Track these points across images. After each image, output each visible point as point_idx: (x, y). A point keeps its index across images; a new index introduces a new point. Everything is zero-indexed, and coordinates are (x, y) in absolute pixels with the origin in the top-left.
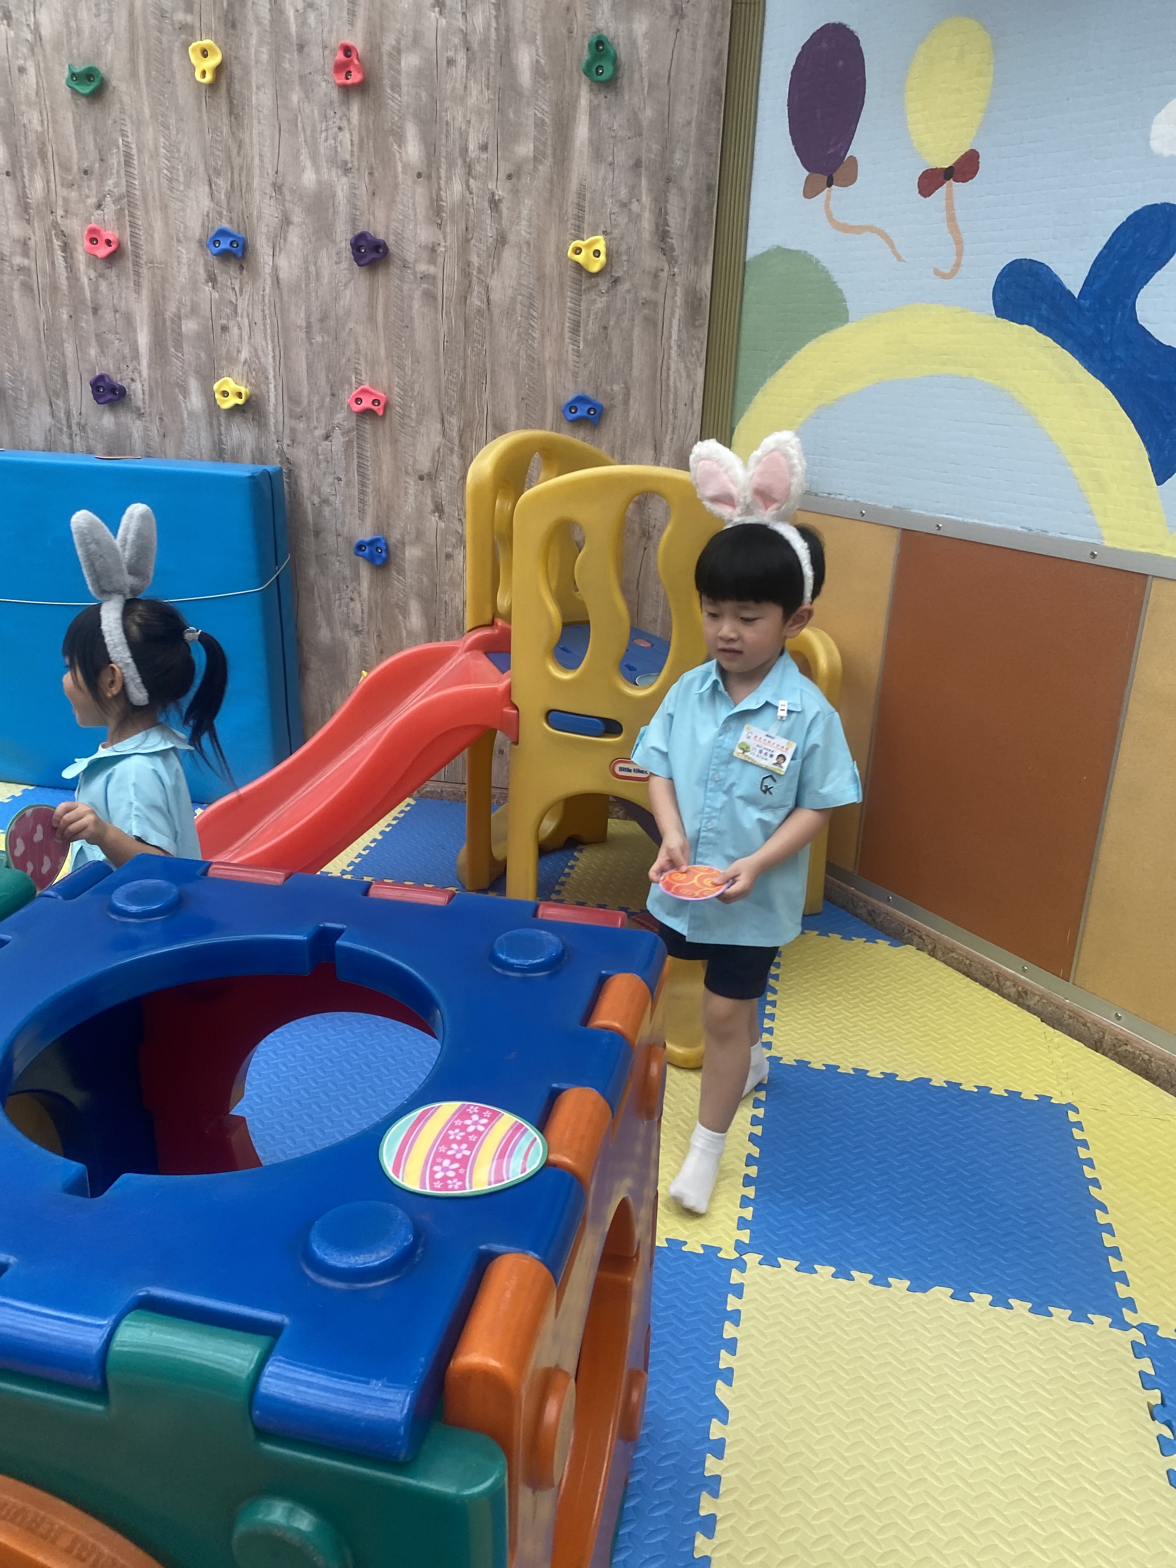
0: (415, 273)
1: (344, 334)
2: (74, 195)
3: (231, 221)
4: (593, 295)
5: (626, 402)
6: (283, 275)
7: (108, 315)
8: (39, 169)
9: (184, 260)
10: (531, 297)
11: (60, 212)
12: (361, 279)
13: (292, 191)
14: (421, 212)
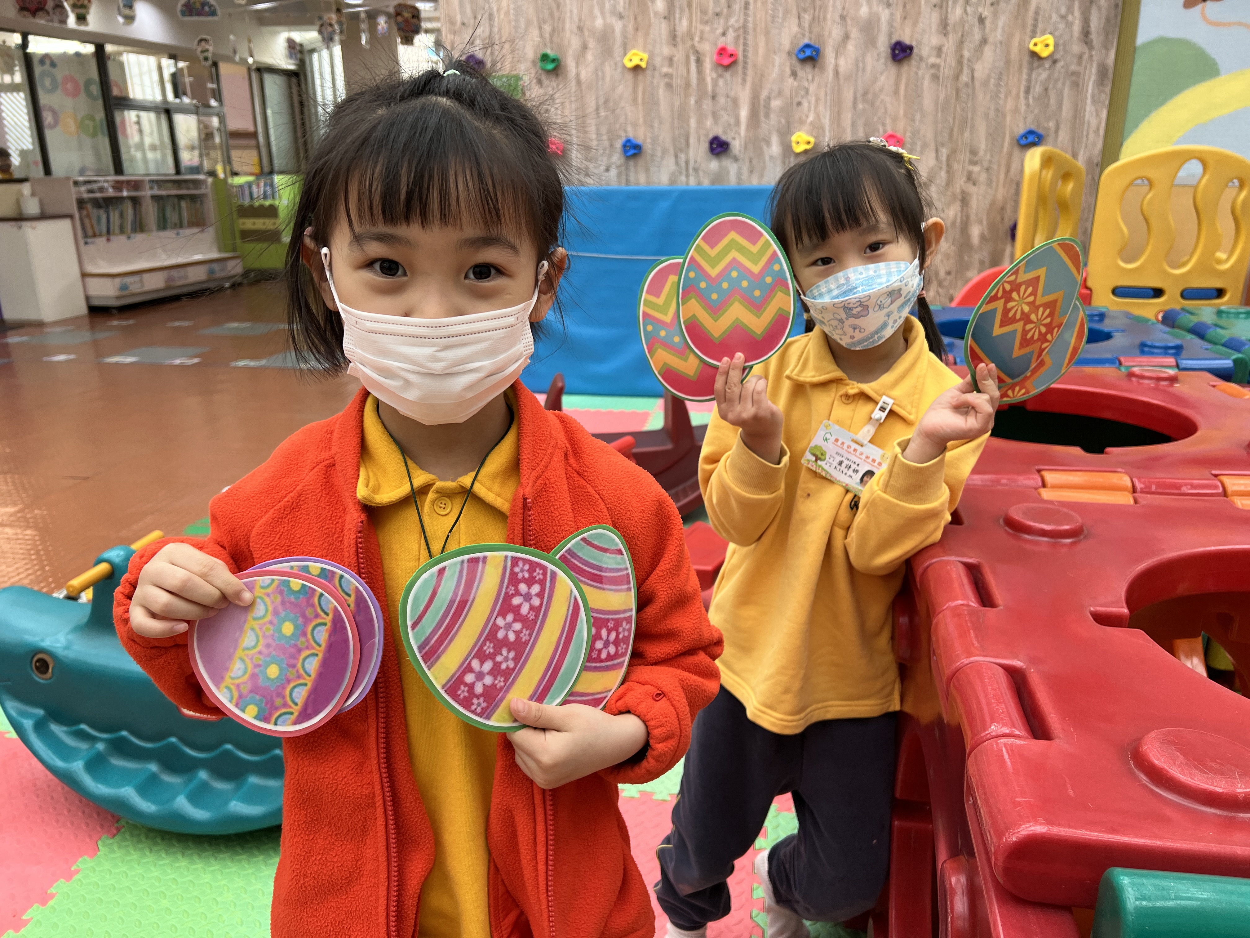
0: (927, 64)
1: (878, 103)
2: (707, 28)
3: (810, 39)
4: (1040, 70)
5: (1057, 131)
6: (842, 69)
7: (722, 100)
8: (686, 14)
9: (777, 62)
10: (1001, 73)
11: (697, 39)
12: (892, 69)
13: (852, 19)
14: (934, 27)
